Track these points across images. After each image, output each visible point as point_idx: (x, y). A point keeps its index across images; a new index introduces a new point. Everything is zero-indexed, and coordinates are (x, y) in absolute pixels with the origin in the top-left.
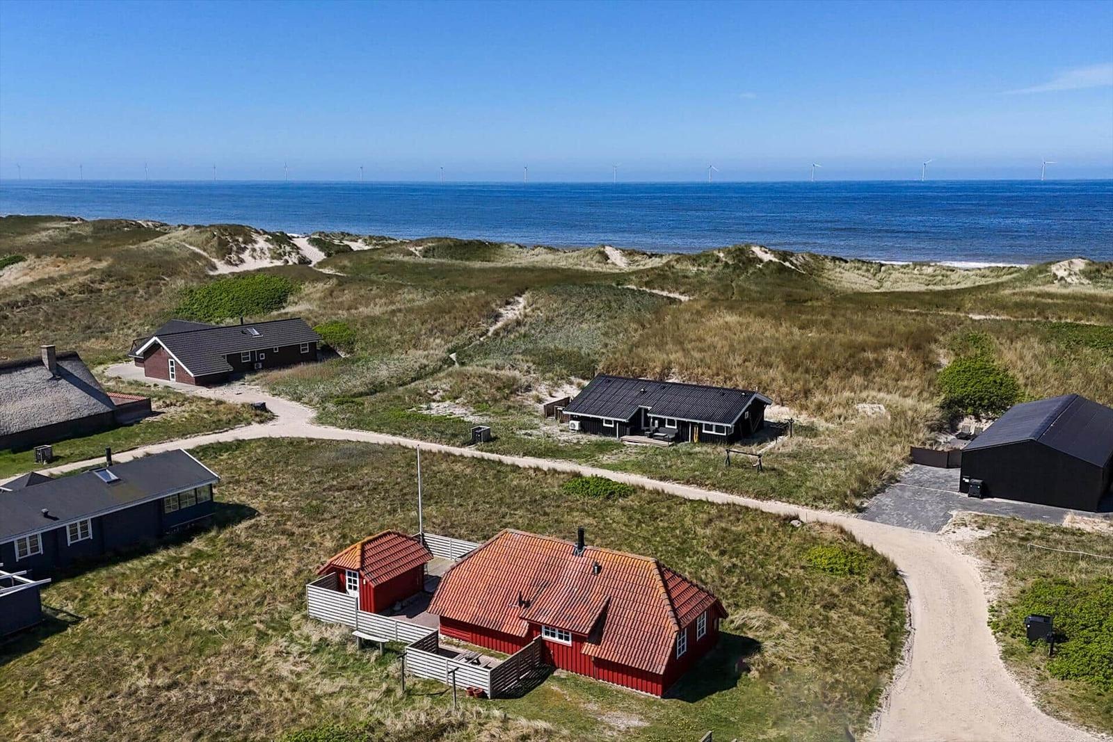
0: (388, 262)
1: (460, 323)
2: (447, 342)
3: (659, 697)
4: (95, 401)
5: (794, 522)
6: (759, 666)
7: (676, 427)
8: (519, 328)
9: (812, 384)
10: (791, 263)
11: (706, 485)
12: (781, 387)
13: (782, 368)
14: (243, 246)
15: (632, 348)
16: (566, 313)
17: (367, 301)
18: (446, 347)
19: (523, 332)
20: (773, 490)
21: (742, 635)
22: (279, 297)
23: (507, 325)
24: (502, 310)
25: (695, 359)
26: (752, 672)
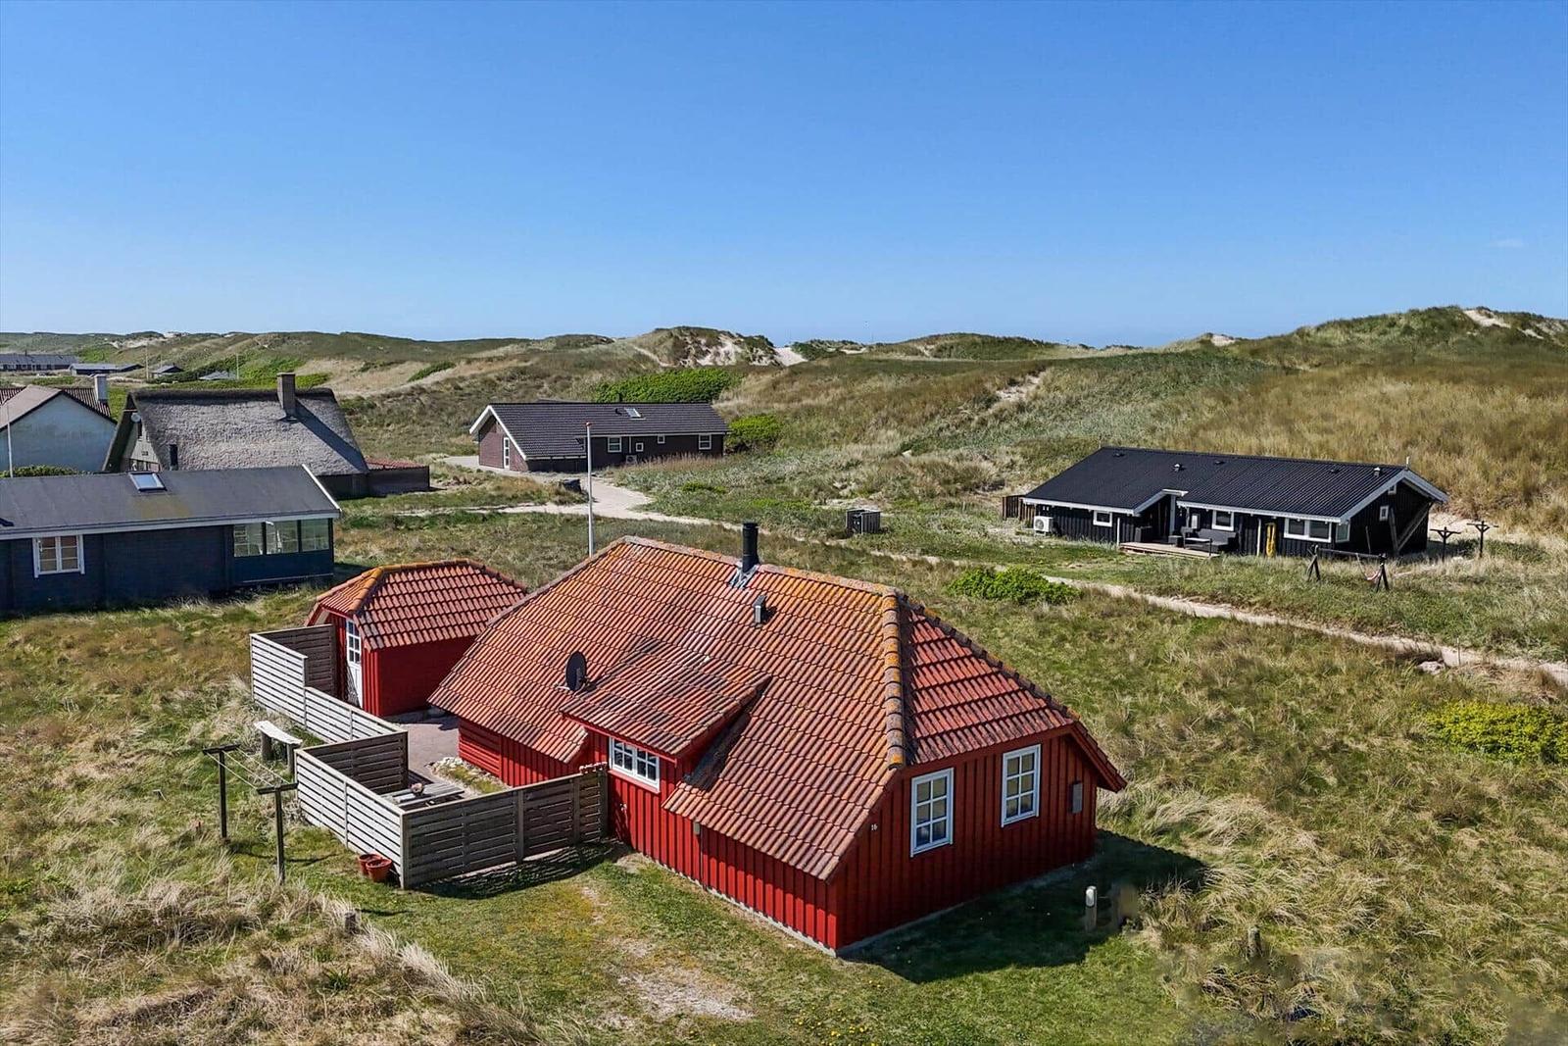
0: (880, 361)
1: (930, 408)
2: (903, 433)
3: (832, 952)
4: (339, 457)
5: (1428, 666)
6: (1173, 918)
7: (1231, 529)
8: (1020, 416)
9: (1543, 479)
10: (1538, 331)
11: (1250, 604)
12: (1474, 485)
13: (1483, 453)
14: (704, 349)
15: (1197, 430)
16: (1101, 392)
17: (817, 391)
18: (901, 442)
19: (1025, 419)
20: (1399, 615)
21: (1173, 848)
22: (709, 392)
23: (1002, 411)
24: (1001, 393)
25: (1309, 444)
26: (1145, 933)
